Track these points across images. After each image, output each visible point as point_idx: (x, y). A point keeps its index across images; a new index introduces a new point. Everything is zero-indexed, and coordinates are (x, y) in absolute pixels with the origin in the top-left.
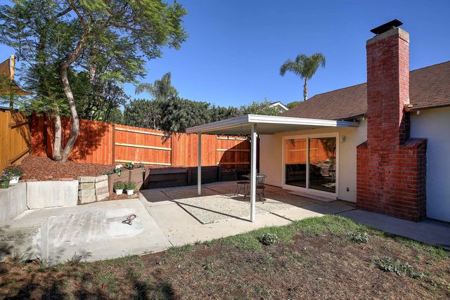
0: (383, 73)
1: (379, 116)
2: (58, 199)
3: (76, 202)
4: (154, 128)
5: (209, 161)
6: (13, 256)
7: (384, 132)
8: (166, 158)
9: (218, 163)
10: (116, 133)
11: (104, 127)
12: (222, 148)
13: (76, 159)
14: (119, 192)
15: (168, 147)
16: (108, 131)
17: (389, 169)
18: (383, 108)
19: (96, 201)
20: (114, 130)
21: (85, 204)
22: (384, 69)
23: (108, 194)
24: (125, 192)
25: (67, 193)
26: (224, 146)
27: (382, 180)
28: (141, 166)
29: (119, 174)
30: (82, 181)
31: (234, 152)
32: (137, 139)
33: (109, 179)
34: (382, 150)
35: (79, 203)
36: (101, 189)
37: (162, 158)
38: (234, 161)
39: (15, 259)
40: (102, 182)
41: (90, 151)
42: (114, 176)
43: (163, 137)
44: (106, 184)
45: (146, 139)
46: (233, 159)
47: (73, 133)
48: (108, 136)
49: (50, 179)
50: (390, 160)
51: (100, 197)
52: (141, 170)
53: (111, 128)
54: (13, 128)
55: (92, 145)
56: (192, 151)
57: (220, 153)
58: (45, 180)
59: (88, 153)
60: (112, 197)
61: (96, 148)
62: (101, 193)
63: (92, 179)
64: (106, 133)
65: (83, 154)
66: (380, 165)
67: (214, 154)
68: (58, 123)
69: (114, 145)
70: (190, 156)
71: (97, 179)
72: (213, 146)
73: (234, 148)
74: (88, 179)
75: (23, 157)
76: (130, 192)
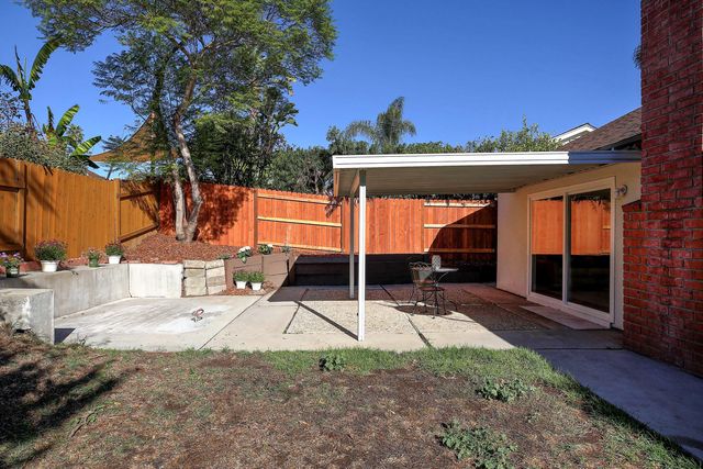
0: (671, 22)
1: (663, 130)
2: (160, 287)
3: (178, 294)
4: (315, 193)
5: (408, 246)
6: (6, 322)
7: (672, 167)
8: (334, 239)
9: (427, 250)
10: (260, 201)
11: (242, 194)
12: (435, 223)
13: (208, 239)
14: (241, 285)
15: (336, 222)
16: (248, 200)
17: (683, 255)
18: (669, 109)
19: (207, 295)
20: (256, 198)
21: (190, 296)
22: (672, 13)
23: (224, 287)
24: (249, 285)
25: (170, 280)
26: (440, 219)
27: (669, 283)
28: (286, 250)
29: (244, 259)
30: (186, 266)
31: (462, 229)
32: (289, 211)
33: (226, 266)
34: (668, 211)
35: (183, 294)
36: (215, 278)
37: (328, 240)
38: (461, 247)
39: (7, 326)
40: (217, 269)
41: (224, 230)
42: (234, 263)
43: (328, 205)
44: (222, 272)
45: (302, 210)
46: (458, 242)
47: (194, 204)
48: (247, 208)
49: (154, 262)
50: (685, 234)
51: (213, 290)
52: (286, 257)
53: (251, 196)
54: (122, 199)
55: (227, 221)
56: (377, 228)
57: (431, 233)
58: (149, 262)
59: (222, 233)
60: (231, 291)
61: (233, 224)
62: (215, 284)
63: (202, 264)
64: (244, 203)
65: (216, 233)
66: (666, 246)
67: (418, 233)
68: (179, 190)
69: (256, 221)
70: (373, 236)
71: (209, 264)
72: (417, 218)
73: (460, 222)
74: (195, 263)
75: (145, 235)
76: (256, 287)
